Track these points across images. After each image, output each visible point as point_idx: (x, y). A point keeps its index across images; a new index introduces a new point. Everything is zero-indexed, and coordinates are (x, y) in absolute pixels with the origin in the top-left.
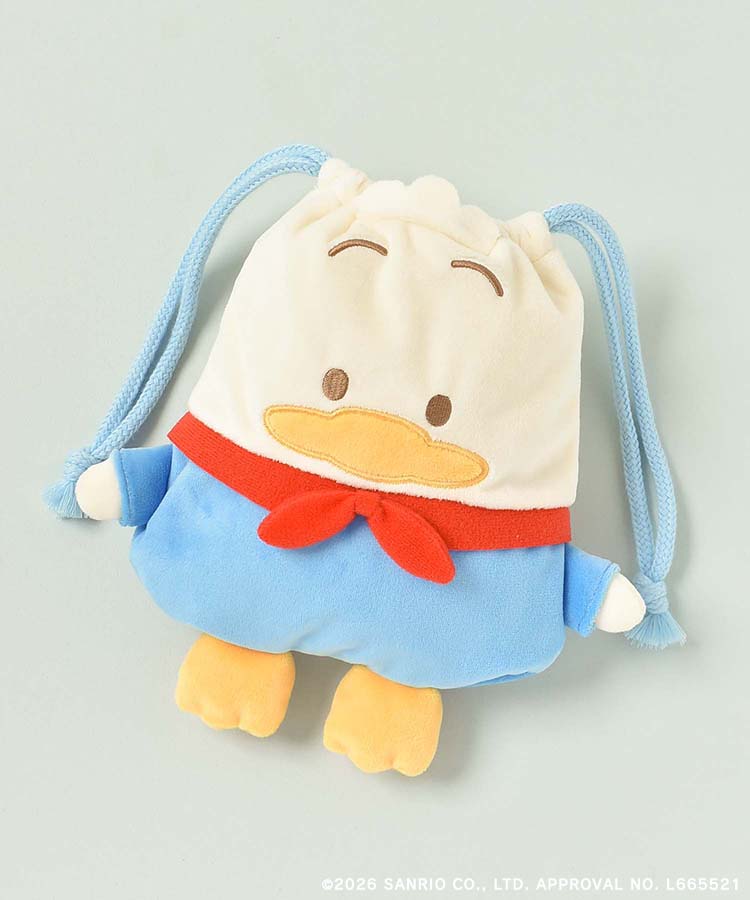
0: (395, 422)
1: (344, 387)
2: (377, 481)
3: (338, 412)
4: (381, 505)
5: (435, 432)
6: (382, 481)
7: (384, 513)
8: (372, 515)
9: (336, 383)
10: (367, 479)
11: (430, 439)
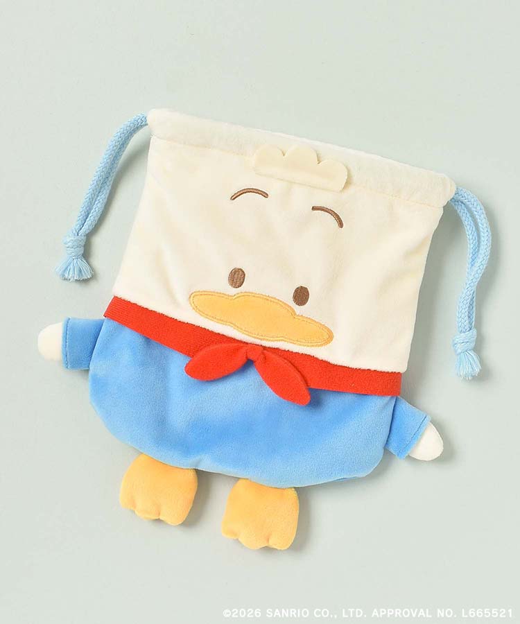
0: (274, 302)
1: (242, 280)
2: (261, 339)
3: (238, 295)
4: (263, 353)
5: (299, 309)
6: (264, 339)
7: (265, 358)
8: (258, 359)
9: (237, 277)
10: (255, 337)
11: (295, 314)
